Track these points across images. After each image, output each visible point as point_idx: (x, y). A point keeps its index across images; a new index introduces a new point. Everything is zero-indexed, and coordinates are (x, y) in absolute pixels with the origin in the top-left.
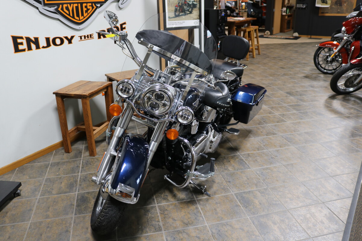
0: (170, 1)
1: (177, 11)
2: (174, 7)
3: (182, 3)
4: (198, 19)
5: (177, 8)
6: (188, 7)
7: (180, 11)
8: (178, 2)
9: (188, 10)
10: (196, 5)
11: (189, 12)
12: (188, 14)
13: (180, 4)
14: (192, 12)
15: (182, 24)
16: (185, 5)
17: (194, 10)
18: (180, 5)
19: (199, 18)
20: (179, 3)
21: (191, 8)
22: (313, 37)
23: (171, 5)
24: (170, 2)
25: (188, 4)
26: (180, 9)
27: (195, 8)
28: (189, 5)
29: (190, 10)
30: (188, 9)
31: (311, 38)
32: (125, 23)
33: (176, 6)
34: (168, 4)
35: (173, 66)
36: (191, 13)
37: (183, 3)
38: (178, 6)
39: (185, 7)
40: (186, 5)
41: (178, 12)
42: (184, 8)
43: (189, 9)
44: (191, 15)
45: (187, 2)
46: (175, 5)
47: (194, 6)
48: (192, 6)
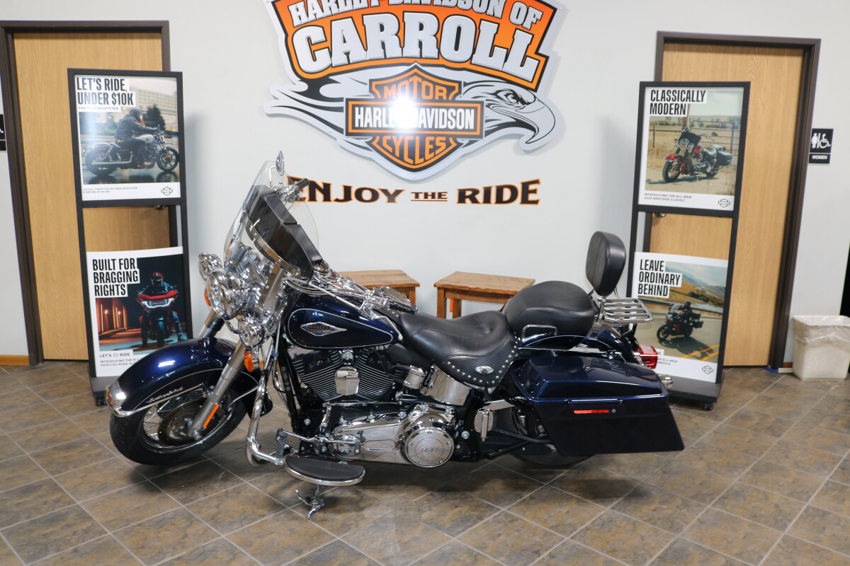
0: (655, 145)
1: (672, 170)
2: (665, 158)
3: (687, 150)
4: (730, 194)
5: (671, 161)
6: (702, 161)
7: (681, 169)
8: (676, 149)
9: (704, 170)
10: (730, 158)
11: (705, 175)
12: (700, 179)
13: (682, 154)
14: (716, 176)
15: (683, 200)
16: (694, 157)
17: (719, 171)
18: (681, 156)
19: (733, 191)
20: (678, 150)
21: (712, 164)
23: (657, 153)
24: (654, 147)
25: (705, 154)
26: (679, 166)
27: (725, 168)
28: (707, 158)
29: (709, 170)
30: (704, 166)
32: (537, 182)
33: (669, 158)
34: (649, 151)
35: (647, 295)
36: (710, 176)
37: (689, 152)
38: (676, 157)
39: (694, 162)
40: (697, 156)
41: (675, 172)
42: (691, 162)
43: (707, 167)
44: (711, 182)
45: (700, 150)
46: (668, 155)
47: (722, 161)
48: (715, 160)
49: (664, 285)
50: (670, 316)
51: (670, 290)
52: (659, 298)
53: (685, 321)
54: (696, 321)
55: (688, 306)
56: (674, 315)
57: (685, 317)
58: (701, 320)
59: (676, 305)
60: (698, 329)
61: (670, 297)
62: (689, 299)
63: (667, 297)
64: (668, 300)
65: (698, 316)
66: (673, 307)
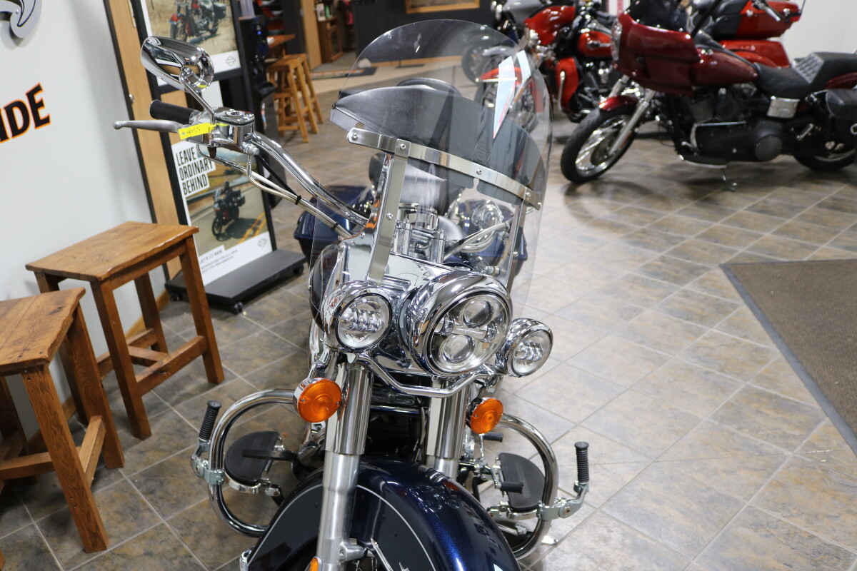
0: (154, 5)
1: (178, 34)
2: (168, 20)
3: (187, 7)
4: (234, 49)
5: (175, 23)
6: (203, 18)
7: (187, 31)
8: (176, 7)
9: (206, 28)
10: (223, 9)
11: (208, 34)
12: (206, 38)
13: (183, 12)
14: (218, 32)
16: (195, 14)
17: (219, 25)
18: (182, 16)
19: (235, 45)
20: (179, 8)
21: (212, 20)
22: (404, 62)
23: (160, 16)
24: (153, 8)
25: (203, 8)
26: (184, 26)
27: (223, 20)
28: (206, 13)
29: (211, 27)
30: (206, 22)
31: (400, 67)
32: (38, 89)
33: (172, 20)
34: (150, 14)
35: (192, 193)
36: (213, 33)
37: (190, 8)
38: (179, 18)
39: (197, 19)
40: (197, 13)
41: (182, 36)
42: (193, 20)
43: (208, 23)
44: (215, 39)
45: (198, 5)
46: (171, 16)
47: (219, 13)
48: (213, 14)
49: (201, 174)
50: (216, 206)
51: (209, 177)
52: (202, 192)
53: (230, 204)
54: (239, 198)
55: (227, 188)
56: (220, 202)
57: (228, 200)
58: (242, 195)
59: (218, 190)
60: (244, 206)
61: (210, 184)
62: (226, 179)
63: (208, 186)
64: (209, 189)
65: (238, 193)
66: (216, 194)
